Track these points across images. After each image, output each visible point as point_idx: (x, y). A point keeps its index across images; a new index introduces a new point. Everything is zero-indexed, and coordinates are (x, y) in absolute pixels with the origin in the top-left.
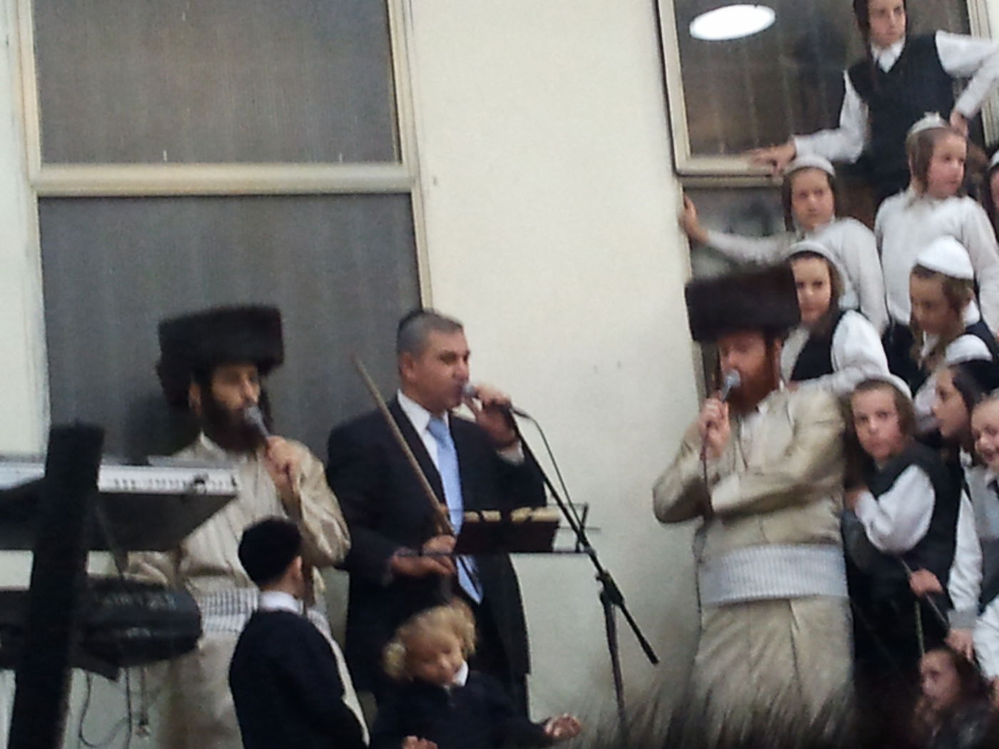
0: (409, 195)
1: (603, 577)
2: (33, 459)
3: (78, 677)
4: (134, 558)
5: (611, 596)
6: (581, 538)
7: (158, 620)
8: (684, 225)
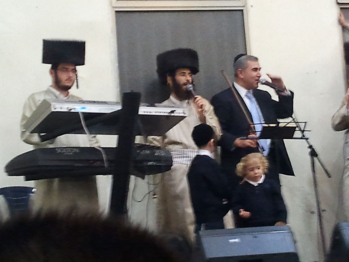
0: (242, 10)
1: (311, 147)
5: (313, 154)
6: (303, 134)
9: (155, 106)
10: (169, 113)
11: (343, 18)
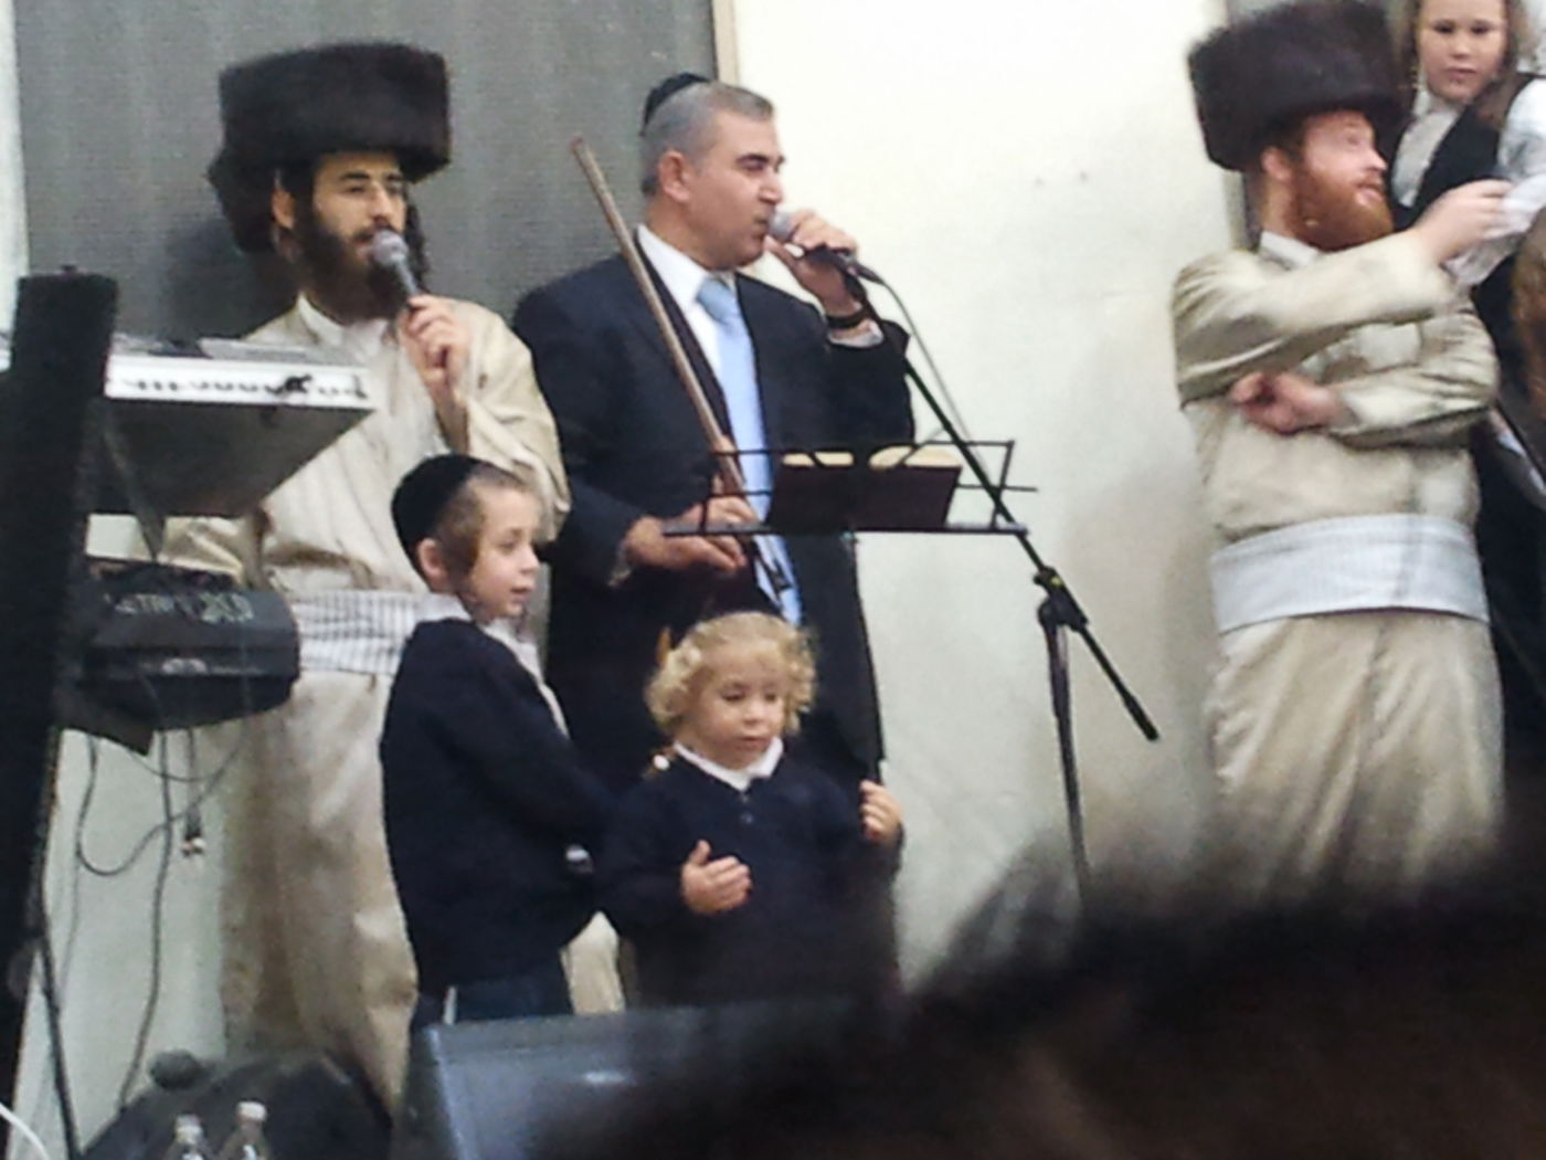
1: (1045, 576)
3: (73, 744)
5: (1059, 612)
7: (222, 644)
9: (199, 354)
10: (278, 391)
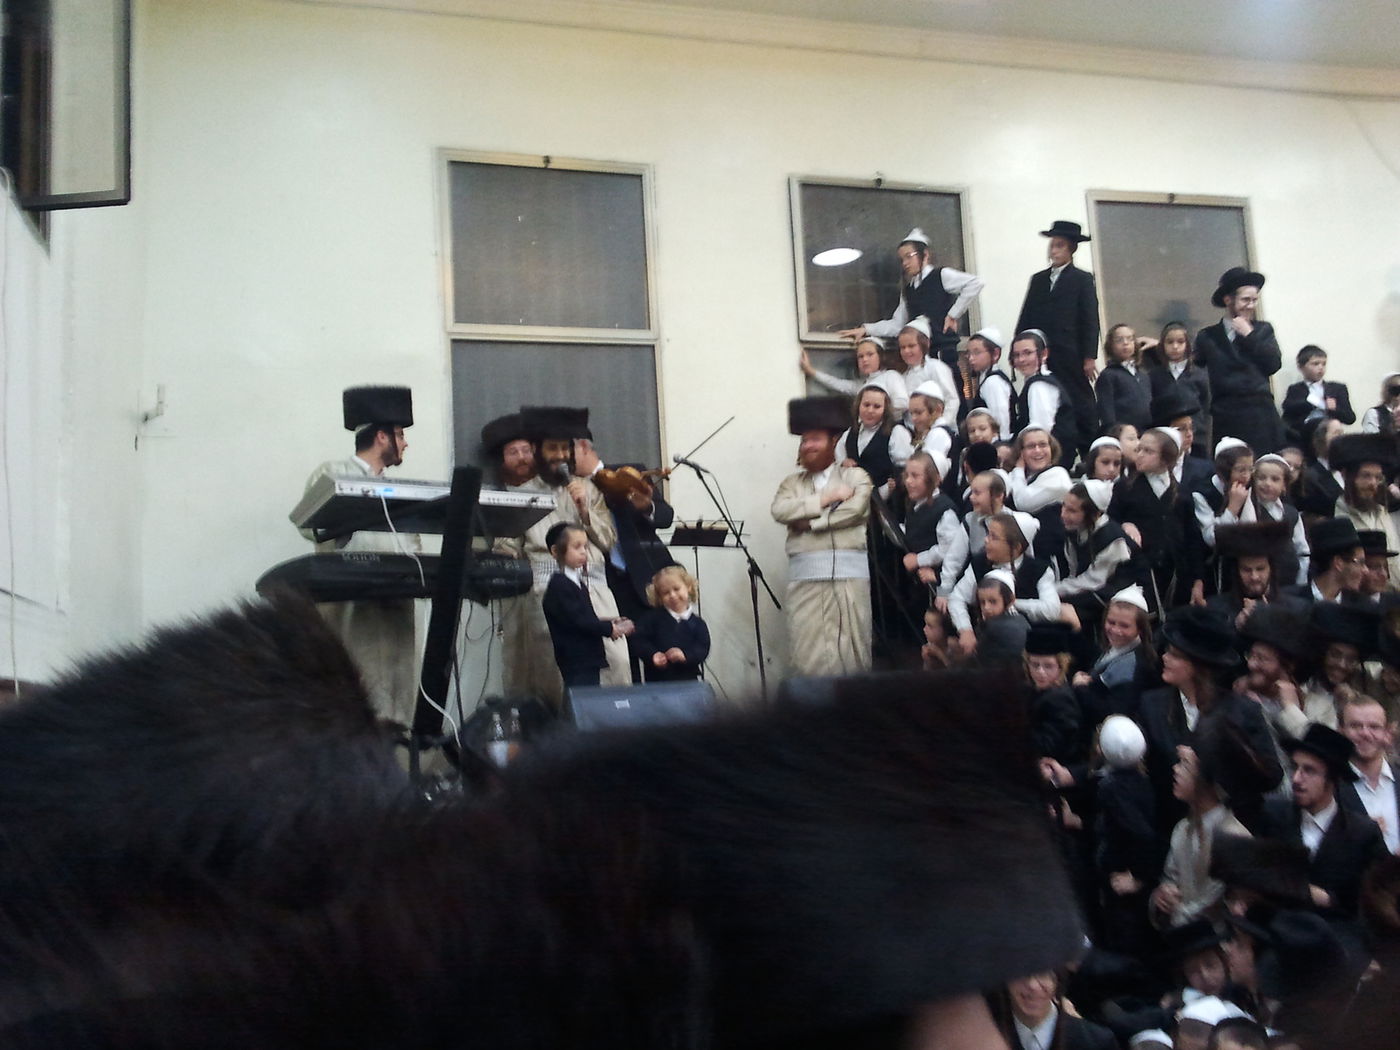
0: (653, 347)
1: (751, 561)
2: (444, 485)
3: (466, 604)
4: (497, 541)
5: (755, 571)
6: (739, 540)
7: (510, 575)
8: (803, 367)
9: (506, 490)
10: (529, 502)
11: (807, 362)
